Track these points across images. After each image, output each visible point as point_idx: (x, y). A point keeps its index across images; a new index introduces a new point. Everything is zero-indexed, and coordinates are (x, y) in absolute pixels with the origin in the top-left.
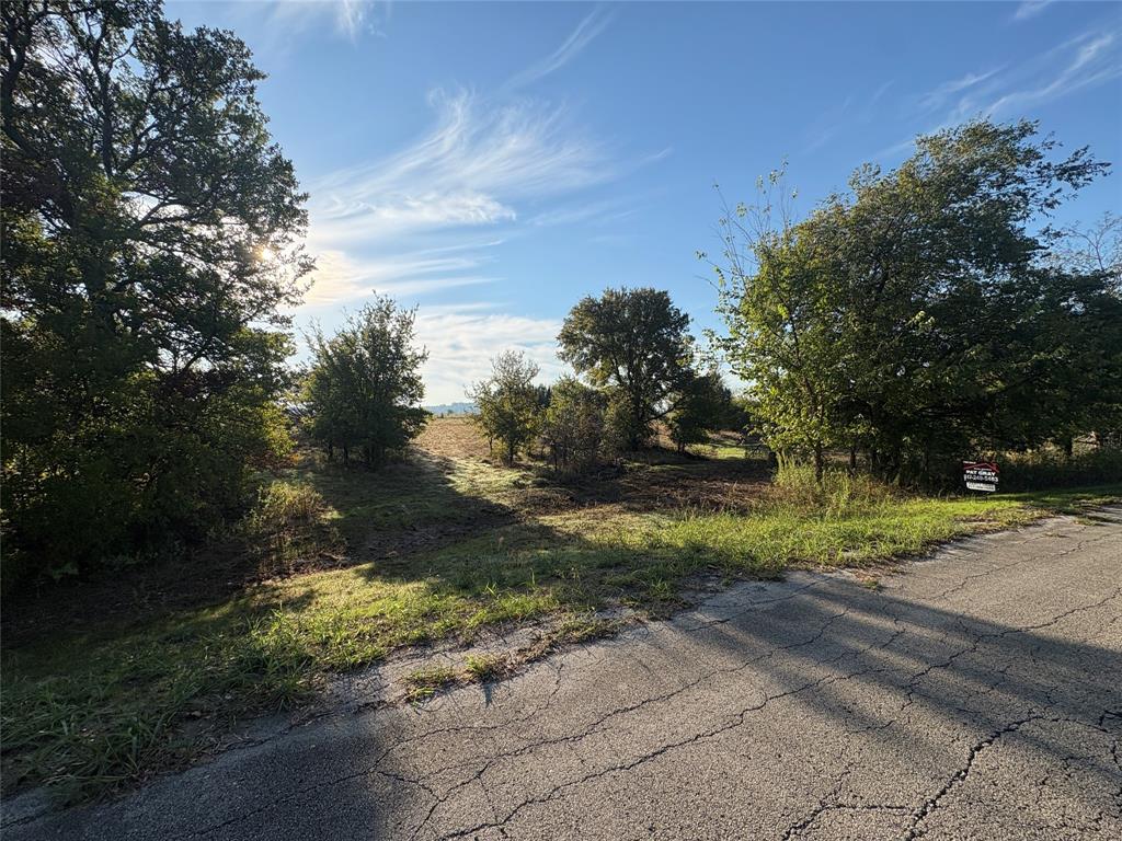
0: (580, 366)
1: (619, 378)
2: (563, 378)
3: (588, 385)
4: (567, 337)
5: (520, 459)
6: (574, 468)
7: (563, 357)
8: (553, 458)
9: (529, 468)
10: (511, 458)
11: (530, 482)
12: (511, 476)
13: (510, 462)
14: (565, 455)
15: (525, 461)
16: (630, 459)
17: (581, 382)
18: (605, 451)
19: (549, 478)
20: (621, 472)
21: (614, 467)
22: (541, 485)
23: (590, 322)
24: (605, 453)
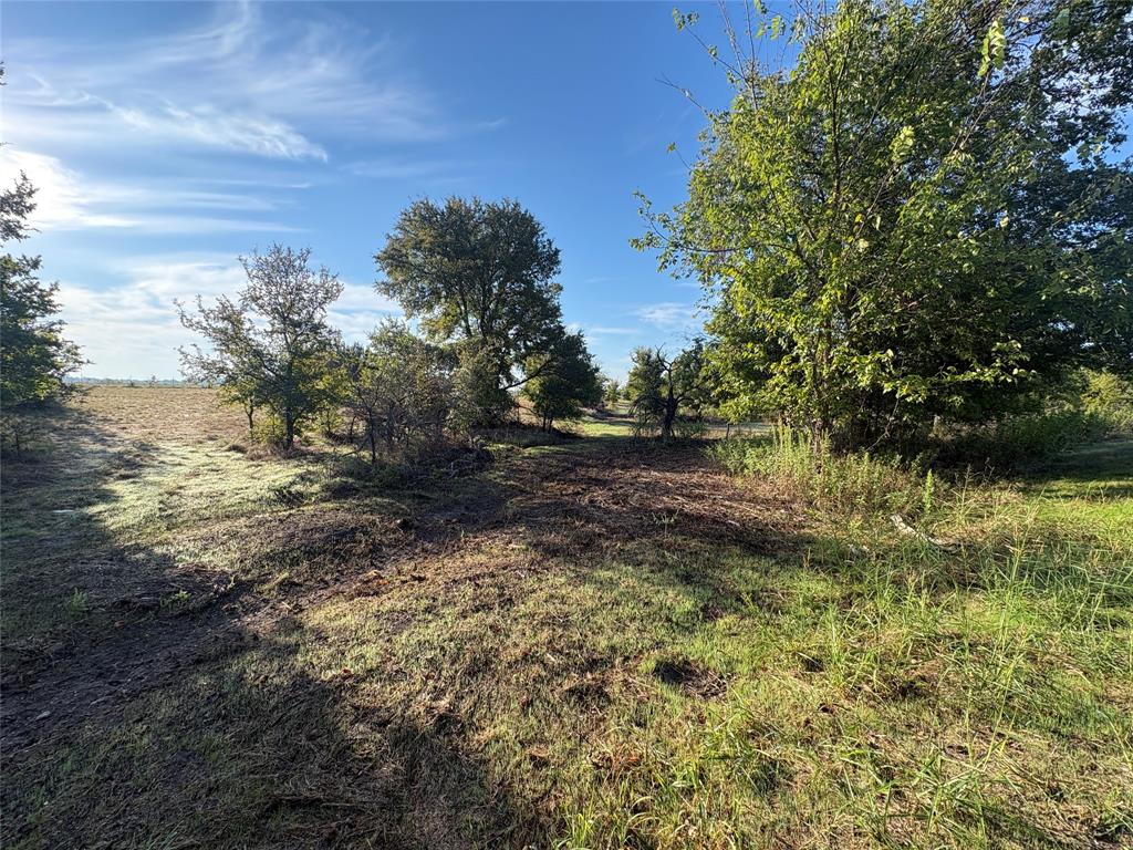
0: (414, 305)
1: (468, 330)
2: (387, 324)
3: (422, 337)
4: (391, 257)
5: (308, 442)
6: (407, 457)
7: (388, 289)
8: (369, 440)
9: (319, 458)
10: (290, 440)
11: (316, 488)
12: (281, 474)
13: (285, 447)
14: (391, 435)
15: (320, 444)
16: (489, 439)
17: (413, 332)
18: (454, 428)
19: (359, 477)
20: (485, 459)
21: (471, 451)
22: (337, 493)
23: (427, 236)
24: (455, 430)
